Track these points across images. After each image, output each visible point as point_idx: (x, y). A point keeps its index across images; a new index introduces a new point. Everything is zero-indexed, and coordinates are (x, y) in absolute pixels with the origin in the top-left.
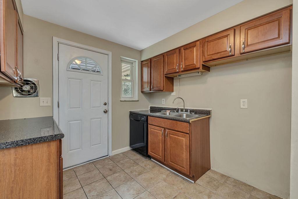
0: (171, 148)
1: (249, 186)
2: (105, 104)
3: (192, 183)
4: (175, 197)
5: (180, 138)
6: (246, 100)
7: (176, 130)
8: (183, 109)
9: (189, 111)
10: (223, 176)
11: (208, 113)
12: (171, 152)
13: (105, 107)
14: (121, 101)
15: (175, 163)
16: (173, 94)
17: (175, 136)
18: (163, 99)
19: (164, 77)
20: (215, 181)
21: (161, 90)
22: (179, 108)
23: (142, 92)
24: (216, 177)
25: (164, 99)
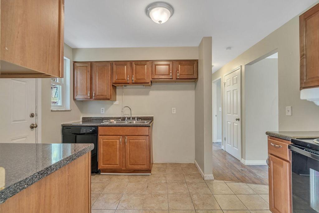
0: (130, 153)
1: (178, 163)
2: (32, 116)
3: (150, 175)
4: (147, 187)
5: (141, 141)
6: (175, 108)
7: (137, 134)
8: (130, 118)
9: (136, 118)
10: (163, 164)
11: (151, 119)
12: (131, 156)
13: (33, 121)
14: (52, 111)
15: (136, 164)
16: (116, 103)
17: (135, 141)
18: (102, 108)
19: (111, 85)
20: (161, 168)
21: (108, 98)
22: (125, 116)
23: (74, 99)
24: (160, 166)
25: (104, 108)
